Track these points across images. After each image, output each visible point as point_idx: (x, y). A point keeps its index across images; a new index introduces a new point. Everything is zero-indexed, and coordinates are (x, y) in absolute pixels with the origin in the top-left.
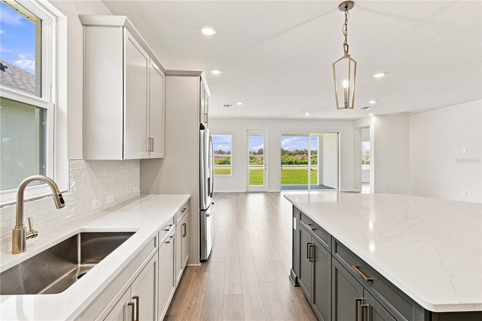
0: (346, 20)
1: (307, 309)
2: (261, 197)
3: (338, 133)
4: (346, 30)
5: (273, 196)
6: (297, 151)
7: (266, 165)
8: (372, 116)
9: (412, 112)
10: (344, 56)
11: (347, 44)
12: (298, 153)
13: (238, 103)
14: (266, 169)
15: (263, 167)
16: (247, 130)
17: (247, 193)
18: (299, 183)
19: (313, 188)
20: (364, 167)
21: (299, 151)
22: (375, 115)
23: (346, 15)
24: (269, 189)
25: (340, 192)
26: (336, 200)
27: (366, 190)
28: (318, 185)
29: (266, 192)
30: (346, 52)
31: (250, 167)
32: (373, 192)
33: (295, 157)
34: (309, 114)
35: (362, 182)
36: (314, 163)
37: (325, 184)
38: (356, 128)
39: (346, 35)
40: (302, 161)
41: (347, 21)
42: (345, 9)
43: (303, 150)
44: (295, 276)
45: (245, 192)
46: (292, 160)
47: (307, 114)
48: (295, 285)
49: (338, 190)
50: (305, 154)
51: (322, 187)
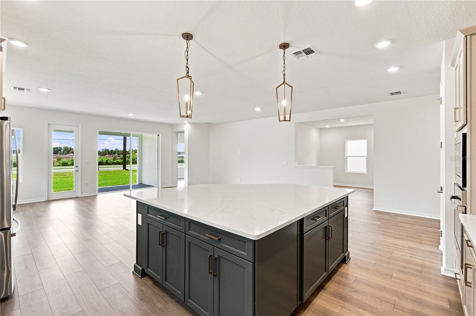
0: (187, 47)
1: (156, 291)
2: (71, 204)
3: (159, 135)
4: (187, 55)
5: (88, 200)
6: (107, 150)
7: (77, 167)
8: (187, 123)
9: (212, 124)
10: (186, 76)
11: (188, 67)
12: (108, 153)
13: (41, 89)
14: (77, 171)
15: (73, 168)
16: (48, 124)
17: (49, 201)
18: (116, 184)
19: (135, 187)
20: (180, 165)
21: (109, 151)
22: (189, 122)
23: (187, 44)
24: (81, 193)
25: (160, 188)
26: (156, 197)
27: (182, 184)
28: (138, 184)
29: (77, 198)
30: (188, 73)
31: (53, 169)
32: (187, 185)
33: (105, 157)
34: (133, 115)
35: (178, 179)
36: (134, 162)
37: (145, 182)
38: (173, 132)
39: (187, 60)
40: (115, 161)
41: (188, 49)
42: (187, 38)
43: (114, 150)
44: (140, 268)
45: (44, 201)
46: (102, 160)
47: (131, 115)
48: (140, 277)
49: (159, 186)
50: (117, 154)
51: (142, 185)
